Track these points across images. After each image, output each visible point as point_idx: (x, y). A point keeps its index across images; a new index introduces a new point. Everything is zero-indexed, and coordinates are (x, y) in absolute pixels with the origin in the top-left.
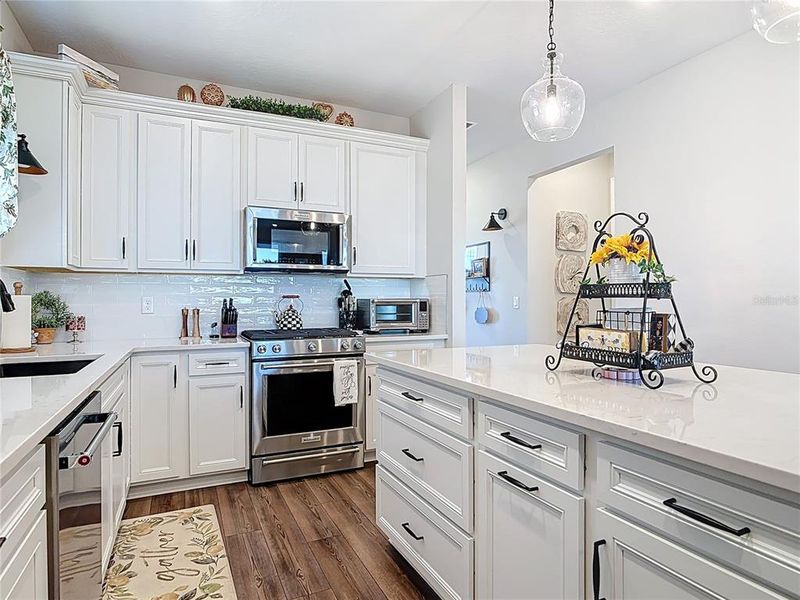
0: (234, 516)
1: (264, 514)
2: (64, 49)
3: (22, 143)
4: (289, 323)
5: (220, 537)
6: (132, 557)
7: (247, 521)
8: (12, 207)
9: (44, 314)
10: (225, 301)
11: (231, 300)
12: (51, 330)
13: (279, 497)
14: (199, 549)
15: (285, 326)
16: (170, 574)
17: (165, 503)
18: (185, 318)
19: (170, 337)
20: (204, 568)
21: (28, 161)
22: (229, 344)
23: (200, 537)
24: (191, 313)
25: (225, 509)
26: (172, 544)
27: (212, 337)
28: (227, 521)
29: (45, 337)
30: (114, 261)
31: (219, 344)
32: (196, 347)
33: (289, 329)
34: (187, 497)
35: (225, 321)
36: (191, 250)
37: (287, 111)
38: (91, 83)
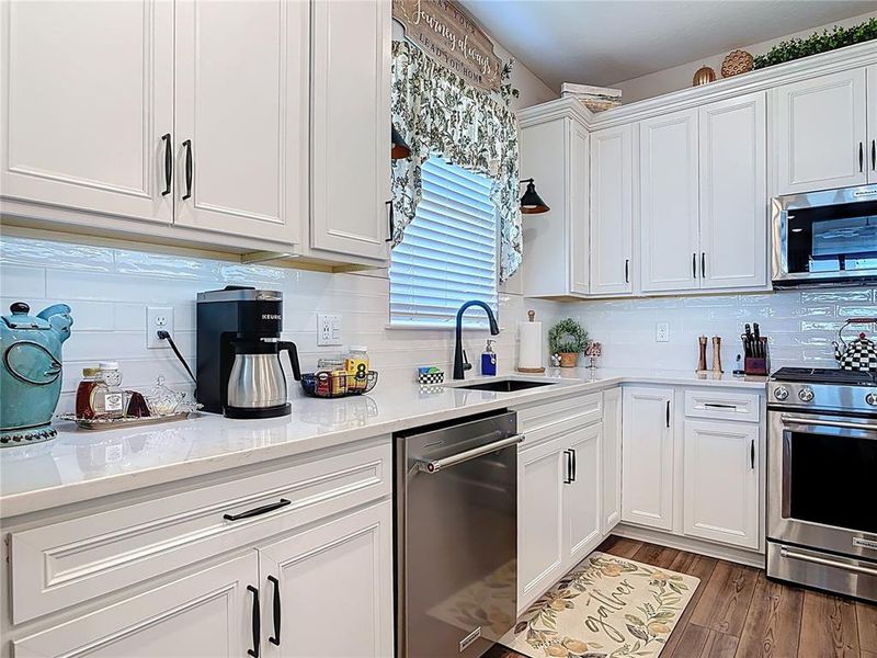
0: (718, 604)
1: (757, 620)
2: (566, 87)
3: (531, 187)
4: (856, 360)
5: (676, 619)
6: (583, 589)
7: (728, 618)
8: (518, 245)
9: (566, 339)
10: (747, 327)
11: (756, 326)
12: (571, 355)
13: (796, 608)
14: (643, 617)
15: (848, 364)
16: (599, 625)
17: (653, 554)
18: (704, 347)
19: (687, 369)
20: (631, 640)
21: (532, 202)
22: (759, 383)
23: (656, 605)
24: (710, 342)
25: (712, 590)
26: (623, 598)
27: (735, 372)
28: (704, 606)
29: (567, 361)
30: (616, 286)
31: (741, 382)
32: (716, 383)
33: (855, 369)
34: (679, 558)
35: (748, 353)
36: (699, 265)
37: (846, 39)
38: (595, 110)
